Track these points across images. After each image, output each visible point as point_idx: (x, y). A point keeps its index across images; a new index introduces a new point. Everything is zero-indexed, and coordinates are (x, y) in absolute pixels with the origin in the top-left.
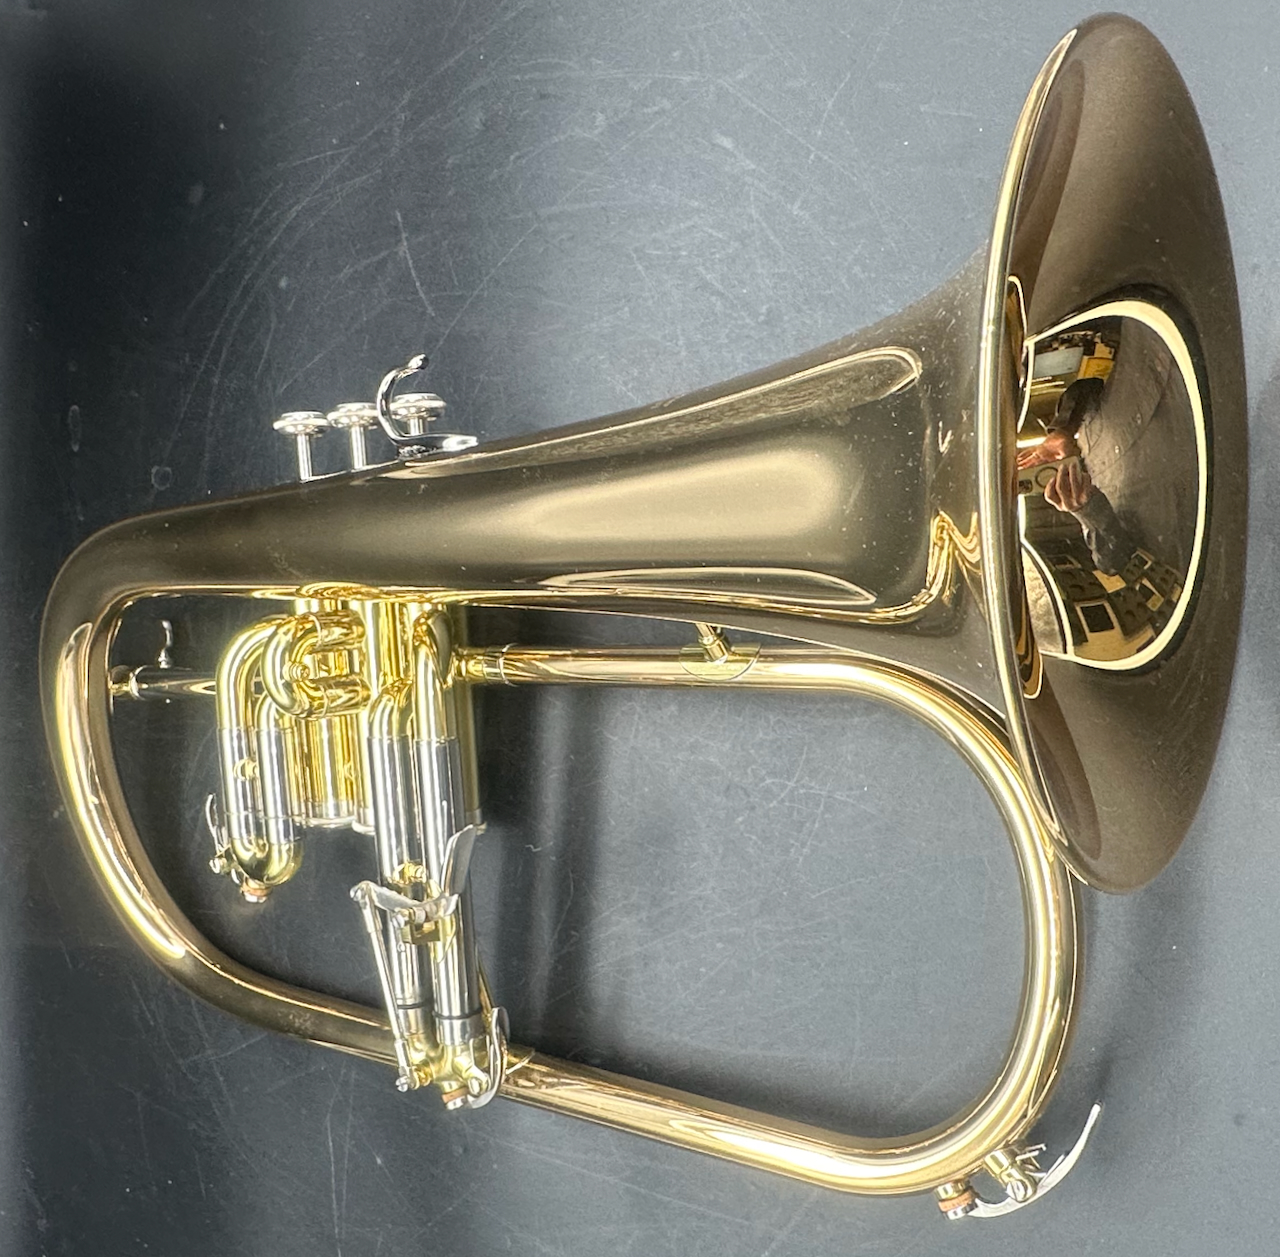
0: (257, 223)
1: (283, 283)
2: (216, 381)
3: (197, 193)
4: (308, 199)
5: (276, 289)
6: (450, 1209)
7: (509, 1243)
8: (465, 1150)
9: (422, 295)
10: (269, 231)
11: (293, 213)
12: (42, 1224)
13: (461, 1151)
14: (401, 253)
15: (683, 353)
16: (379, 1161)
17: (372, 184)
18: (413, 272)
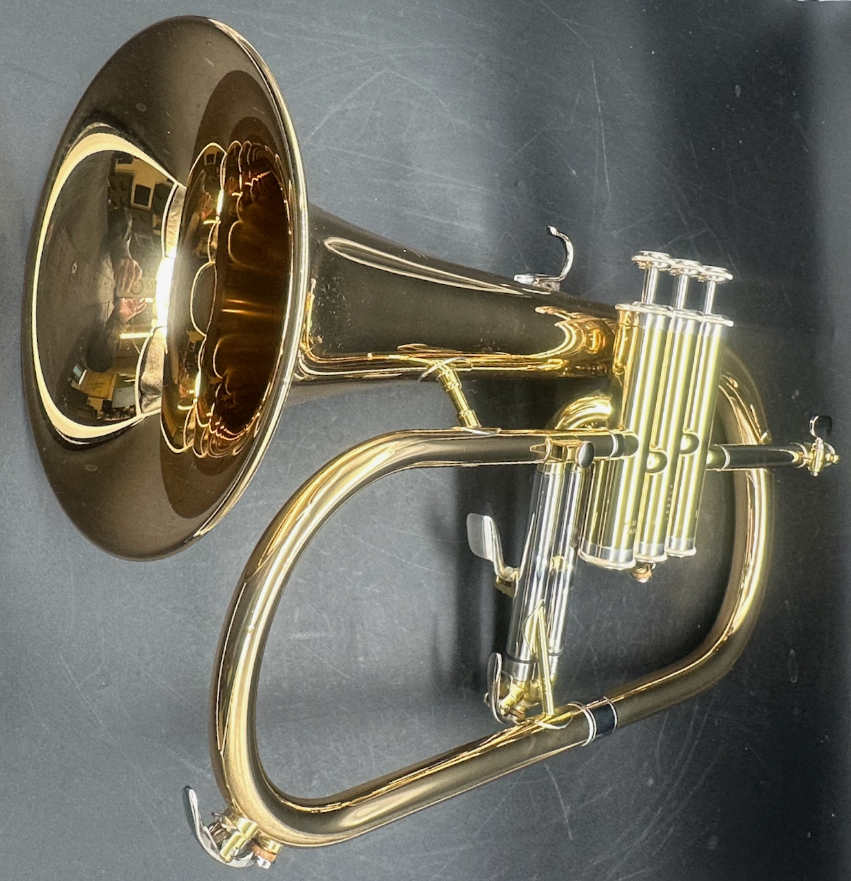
0: (669, 825)
1: (651, 782)
2: (696, 707)
3: (713, 844)
4: (635, 844)
5: (656, 778)
6: (526, 145)
7: (487, 125)
8: (516, 184)
9: (553, 779)
10: (662, 820)
11: (645, 834)
12: (796, 116)
13: (519, 184)
14: (569, 807)
15: (370, 747)
16: (574, 172)
17: (589, 859)
18: (560, 796)
